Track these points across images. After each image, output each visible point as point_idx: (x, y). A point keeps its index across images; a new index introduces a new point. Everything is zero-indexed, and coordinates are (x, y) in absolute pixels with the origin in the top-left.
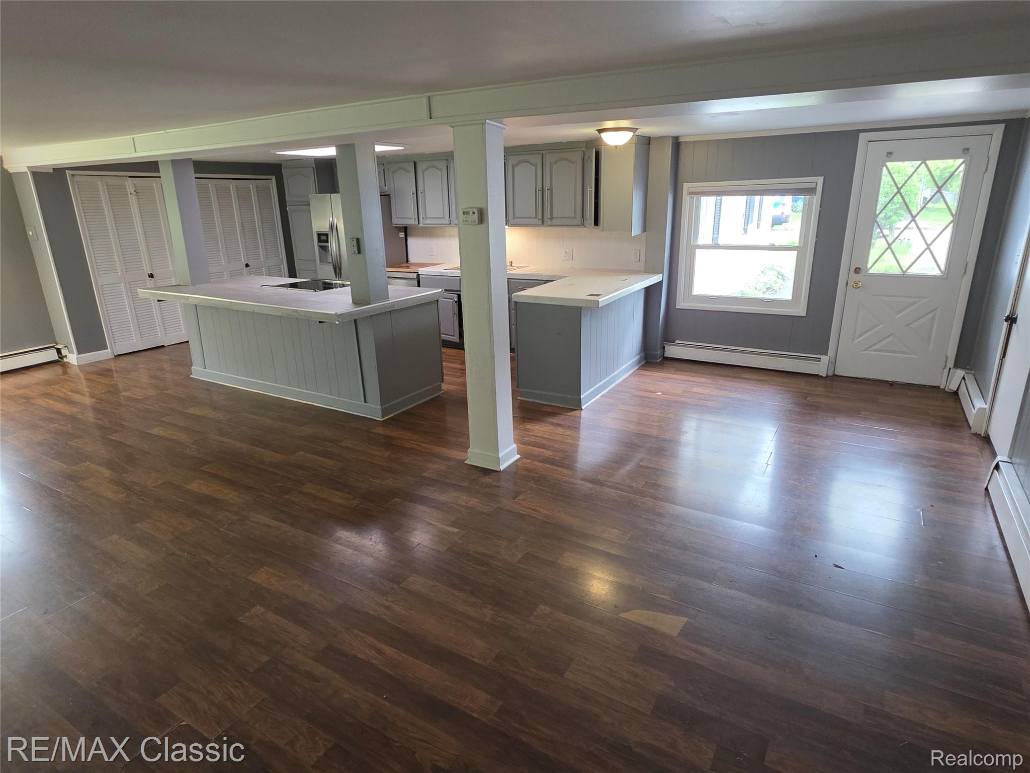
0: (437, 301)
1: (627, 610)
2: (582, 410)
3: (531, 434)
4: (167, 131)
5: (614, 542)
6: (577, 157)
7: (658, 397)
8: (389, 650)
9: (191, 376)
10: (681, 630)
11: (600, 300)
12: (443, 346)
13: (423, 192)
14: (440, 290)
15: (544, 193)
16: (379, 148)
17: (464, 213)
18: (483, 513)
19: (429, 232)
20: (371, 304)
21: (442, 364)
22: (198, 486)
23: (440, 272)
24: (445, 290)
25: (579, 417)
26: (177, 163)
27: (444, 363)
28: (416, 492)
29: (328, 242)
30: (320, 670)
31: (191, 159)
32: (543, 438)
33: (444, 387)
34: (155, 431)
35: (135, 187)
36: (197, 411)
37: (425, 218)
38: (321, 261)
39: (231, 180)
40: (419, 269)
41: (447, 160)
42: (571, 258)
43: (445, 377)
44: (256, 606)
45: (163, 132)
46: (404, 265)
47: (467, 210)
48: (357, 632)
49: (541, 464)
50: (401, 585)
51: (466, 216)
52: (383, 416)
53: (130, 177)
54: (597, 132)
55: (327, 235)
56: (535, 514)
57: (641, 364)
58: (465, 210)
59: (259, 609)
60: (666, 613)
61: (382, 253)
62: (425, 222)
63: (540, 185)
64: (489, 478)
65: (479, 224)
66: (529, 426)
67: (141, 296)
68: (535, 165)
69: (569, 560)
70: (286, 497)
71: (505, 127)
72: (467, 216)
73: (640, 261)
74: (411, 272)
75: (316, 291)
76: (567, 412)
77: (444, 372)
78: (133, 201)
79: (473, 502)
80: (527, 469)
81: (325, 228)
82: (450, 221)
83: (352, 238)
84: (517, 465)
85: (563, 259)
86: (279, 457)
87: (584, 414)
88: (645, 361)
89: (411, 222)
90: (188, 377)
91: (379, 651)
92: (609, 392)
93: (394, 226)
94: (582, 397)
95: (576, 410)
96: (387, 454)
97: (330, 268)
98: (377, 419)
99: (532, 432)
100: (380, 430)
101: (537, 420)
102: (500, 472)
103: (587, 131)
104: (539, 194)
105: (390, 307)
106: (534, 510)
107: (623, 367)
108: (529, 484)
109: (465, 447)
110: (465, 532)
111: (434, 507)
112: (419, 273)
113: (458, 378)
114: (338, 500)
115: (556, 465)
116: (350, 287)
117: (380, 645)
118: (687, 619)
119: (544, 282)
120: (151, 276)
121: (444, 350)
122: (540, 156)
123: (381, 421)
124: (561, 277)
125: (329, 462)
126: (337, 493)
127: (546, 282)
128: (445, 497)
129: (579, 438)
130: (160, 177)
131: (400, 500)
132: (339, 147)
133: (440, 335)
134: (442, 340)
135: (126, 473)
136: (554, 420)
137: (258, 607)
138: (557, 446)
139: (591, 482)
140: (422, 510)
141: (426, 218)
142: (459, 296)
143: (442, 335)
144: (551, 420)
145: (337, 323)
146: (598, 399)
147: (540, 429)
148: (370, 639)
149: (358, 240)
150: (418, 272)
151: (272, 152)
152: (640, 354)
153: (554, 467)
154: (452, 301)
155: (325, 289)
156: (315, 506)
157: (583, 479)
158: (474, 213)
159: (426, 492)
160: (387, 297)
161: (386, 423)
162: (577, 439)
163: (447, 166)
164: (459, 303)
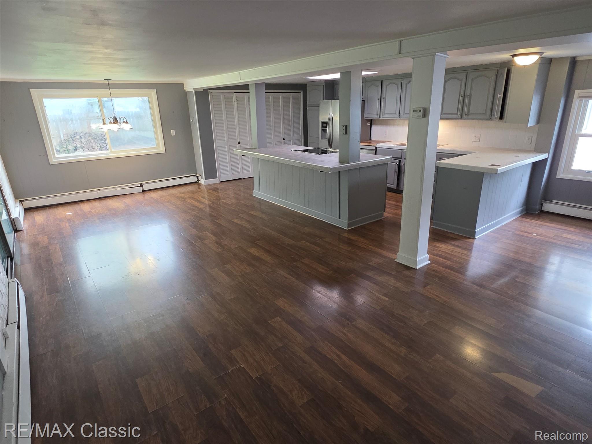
0: (387, 163)
1: (498, 371)
2: (475, 239)
3: (438, 249)
4: (256, 68)
5: (492, 327)
6: (492, 74)
7: (534, 237)
8: (343, 357)
9: (253, 195)
10: (538, 394)
11: (498, 169)
12: (387, 191)
13: (385, 99)
14: (390, 157)
15: (465, 99)
16: (364, 73)
17: (414, 111)
18: (404, 292)
19: (385, 122)
20: (349, 163)
21: (385, 201)
22: (253, 251)
23: (389, 146)
24: (393, 157)
25: (472, 243)
26: (258, 85)
27: (387, 201)
28: (364, 273)
29: (327, 127)
30: (306, 358)
31: (264, 83)
32: (447, 253)
33: (385, 214)
34: (235, 221)
35: (237, 98)
36: (254, 213)
38: (322, 138)
39: (281, 93)
40: (377, 144)
41: (402, 79)
42: (479, 141)
43: (386, 209)
44: (277, 317)
45: (254, 69)
46: (368, 141)
47: (416, 109)
48: (327, 343)
49: (443, 269)
50: (353, 323)
51: (414, 113)
52: (348, 228)
53: (235, 92)
54: (511, 56)
55: (327, 123)
56: (437, 299)
57: (524, 213)
58: (414, 109)
59: (278, 319)
60: (528, 381)
61: (359, 134)
62: (384, 117)
63: (462, 93)
64: (409, 272)
65: (422, 118)
66: (438, 244)
67: (235, 153)
68: (461, 80)
69: (458, 331)
70: (295, 263)
71: (448, 56)
72: (416, 113)
73: (531, 144)
74: (372, 146)
75: (319, 155)
76: (465, 239)
77: (386, 206)
78: (235, 104)
79: (398, 284)
80: (434, 271)
81: (326, 120)
82: (400, 116)
83: (343, 125)
84: (428, 267)
85: (473, 140)
86: (292, 242)
87: (476, 242)
88: (526, 212)
89: (376, 116)
90: (251, 195)
91: (338, 356)
92: (496, 229)
93: (365, 118)
94: (476, 231)
95: (471, 238)
96: (349, 249)
97: (327, 142)
98: (345, 228)
99: (438, 248)
100: (346, 235)
101: (443, 242)
102: (416, 269)
103: (505, 56)
104: (461, 98)
105: (360, 165)
106: (437, 296)
107: (509, 214)
108: (435, 280)
109: (396, 252)
110: (392, 301)
111: (375, 283)
112: (377, 147)
113: (394, 210)
114: (321, 270)
115: (454, 271)
116: (338, 153)
117: (338, 353)
118: (544, 388)
119: (457, 155)
120: (239, 143)
121: (387, 193)
122: (465, 74)
123: (347, 230)
124: (470, 153)
125: (318, 249)
126: (320, 266)
127: (459, 155)
128: (382, 279)
129: (471, 256)
130: (249, 92)
131: (355, 276)
132: (342, 74)
133: (386, 185)
134: (387, 187)
135: (222, 239)
136: (455, 243)
137: (278, 318)
138: (455, 259)
139: (478, 285)
140: (366, 283)
141: (385, 114)
142: (400, 161)
143: (388, 184)
144: (453, 243)
145: (330, 173)
146: (488, 233)
147: (444, 247)
148: (333, 348)
149: (346, 126)
151: (304, 78)
152: (522, 207)
153: (453, 272)
154: (395, 164)
155: (322, 153)
156: (309, 271)
157: (473, 283)
158: (420, 111)
159: (370, 274)
160: (358, 159)
161: (349, 231)
162: (469, 256)
163: (402, 82)
164: (399, 165)
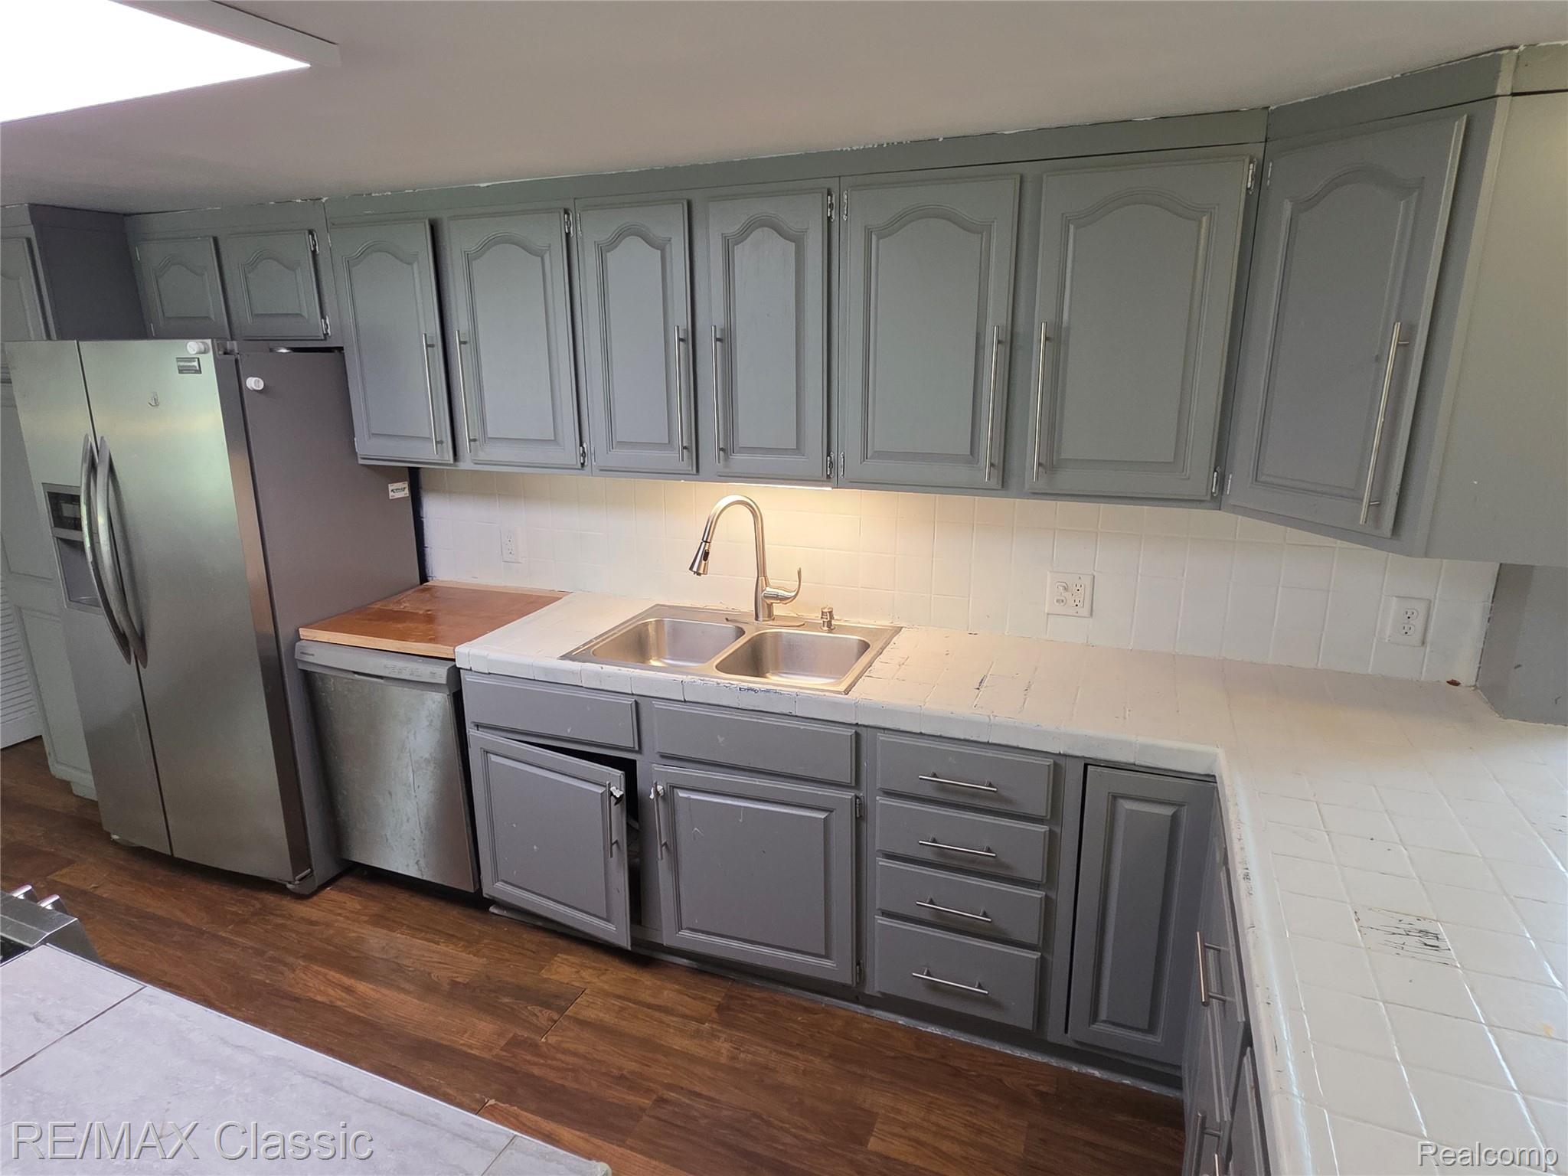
13: (472, 341)
23: (542, 668)
29: (81, 529)
37: (482, 438)
38: (69, 594)
40: (461, 649)
41: (566, 212)
55: (77, 501)
62: (482, 456)
63: (999, 318)
68: (984, 231)
73: (1423, 643)
74: (428, 655)
81: (71, 475)
82: (584, 454)
85: (1048, 609)
89: (428, 452)
93: (361, 462)
104: (993, 358)
112: (458, 666)
122: (1010, 190)
141: (486, 439)
142: (628, 767)
150: (454, 660)
154: (600, 790)
163: (568, 235)
164: (633, 802)
